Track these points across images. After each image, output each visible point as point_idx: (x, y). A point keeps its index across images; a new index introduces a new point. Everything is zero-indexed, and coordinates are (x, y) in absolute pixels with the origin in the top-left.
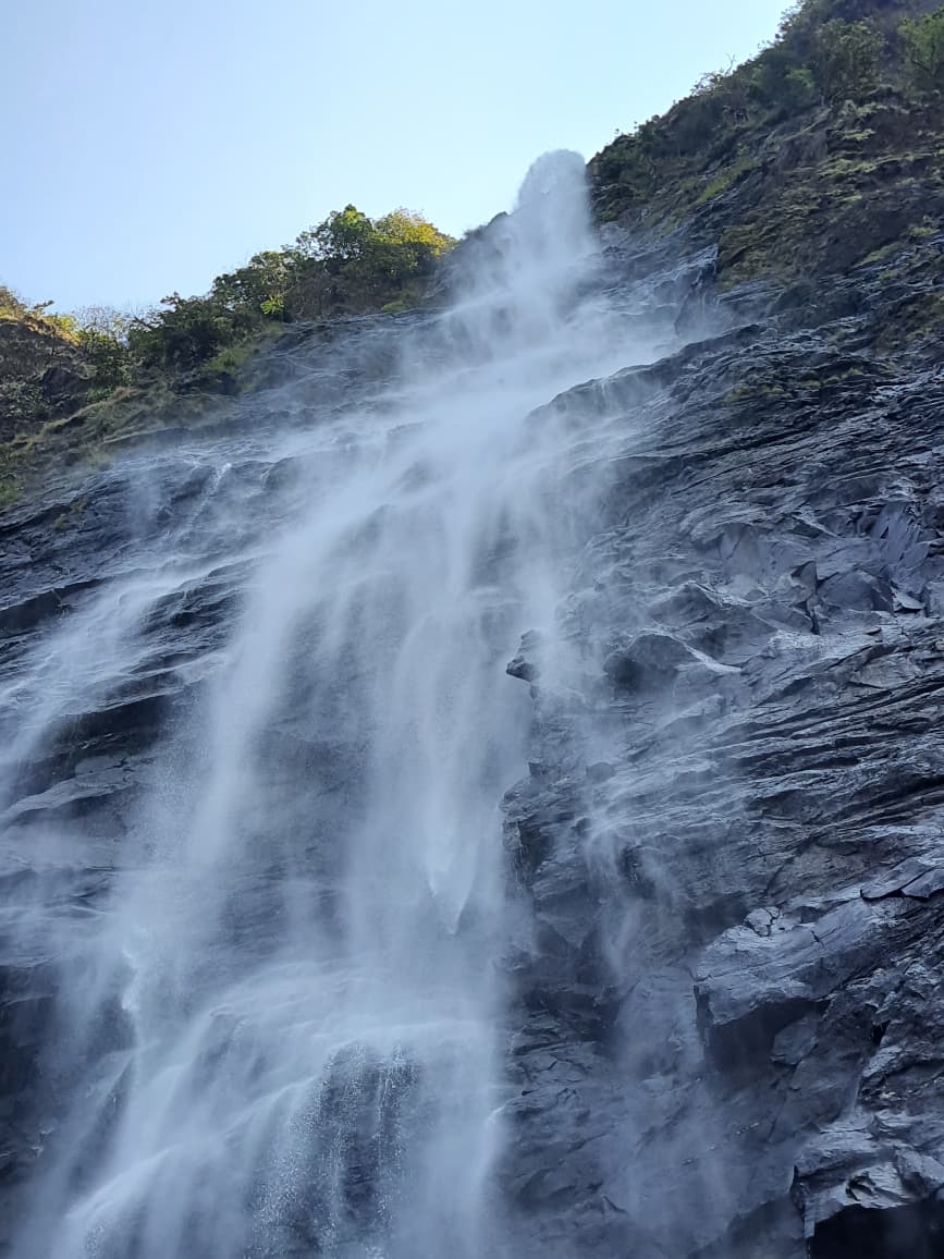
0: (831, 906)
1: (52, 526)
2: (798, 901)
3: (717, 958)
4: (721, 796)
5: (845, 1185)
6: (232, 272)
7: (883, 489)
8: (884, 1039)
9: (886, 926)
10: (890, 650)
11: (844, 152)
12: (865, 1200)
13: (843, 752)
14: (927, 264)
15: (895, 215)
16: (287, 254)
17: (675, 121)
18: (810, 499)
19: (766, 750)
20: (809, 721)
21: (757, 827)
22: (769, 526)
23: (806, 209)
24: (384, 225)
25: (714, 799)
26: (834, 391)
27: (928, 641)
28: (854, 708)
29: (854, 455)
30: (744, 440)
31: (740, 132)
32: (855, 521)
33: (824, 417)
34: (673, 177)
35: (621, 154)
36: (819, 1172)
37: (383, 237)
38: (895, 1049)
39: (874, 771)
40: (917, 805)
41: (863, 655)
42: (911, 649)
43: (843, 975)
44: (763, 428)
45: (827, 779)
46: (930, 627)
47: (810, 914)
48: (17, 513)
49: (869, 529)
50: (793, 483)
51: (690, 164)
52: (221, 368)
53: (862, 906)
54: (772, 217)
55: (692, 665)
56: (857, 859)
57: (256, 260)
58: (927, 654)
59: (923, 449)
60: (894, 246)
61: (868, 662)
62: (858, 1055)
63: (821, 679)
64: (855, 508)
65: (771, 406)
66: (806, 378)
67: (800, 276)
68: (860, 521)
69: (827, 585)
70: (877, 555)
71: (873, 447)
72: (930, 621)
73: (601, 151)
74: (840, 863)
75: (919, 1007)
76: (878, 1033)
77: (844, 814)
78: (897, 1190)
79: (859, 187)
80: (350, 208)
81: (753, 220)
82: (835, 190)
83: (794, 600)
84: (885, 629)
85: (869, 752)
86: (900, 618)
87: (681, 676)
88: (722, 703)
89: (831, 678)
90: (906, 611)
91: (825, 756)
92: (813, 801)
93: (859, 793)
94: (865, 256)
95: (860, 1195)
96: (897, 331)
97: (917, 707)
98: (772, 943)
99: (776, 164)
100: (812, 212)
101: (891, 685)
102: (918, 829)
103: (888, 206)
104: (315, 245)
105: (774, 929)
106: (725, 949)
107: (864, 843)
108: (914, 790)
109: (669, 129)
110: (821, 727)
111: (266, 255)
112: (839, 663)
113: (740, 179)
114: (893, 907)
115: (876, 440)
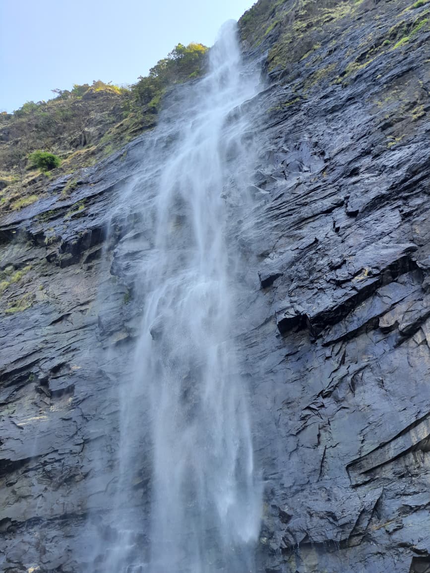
0: (285, 251)
1: (120, 160)
2: (279, 251)
3: (262, 266)
4: (264, 227)
5: (284, 314)
6: (153, 67)
7: (301, 137)
8: (293, 282)
9: (295, 257)
10: (301, 183)
11: (299, 19)
12: (287, 317)
13: (290, 213)
14: (317, 60)
15: (310, 43)
16: (166, 59)
17: (259, 5)
18: (286, 141)
19: (274, 214)
20: (284, 204)
21: (271, 234)
22: (276, 151)
23: (289, 41)
24: (189, 47)
25: (263, 228)
26: (292, 107)
27: (309, 180)
28: (293, 200)
29: (295, 127)
30: (271, 124)
31: (276, 6)
32: (295, 147)
33: (290, 115)
34: (260, 23)
35: (246, 17)
36: (280, 311)
37: (189, 51)
38: (295, 284)
39: (295, 217)
40: (304, 224)
41: (295, 186)
42: (305, 182)
43: (287, 267)
44: (276, 120)
45: (286, 220)
46: (310, 176)
47: (281, 253)
48: (112, 157)
49: (298, 149)
50: (281, 137)
51: (264, 17)
52: (152, 105)
53: (291, 252)
54: (280, 45)
55: (258, 193)
56: (291, 239)
57: (158, 62)
58: (309, 184)
59: (311, 124)
60: (310, 52)
61: (296, 187)
62: (288, 285)
63: (286, 193)
64: (295, 144)
65: (277, 113)
66: (287, 102)
67: (288, 64)
68: (296, 147)
69: (289, 165)
70: (300, 156)
71: (300, 124)
72: (311, 174)
73: (241, 16)
74: (288, 240)
75: (300, 275)
76: (292, 280)
77: (289, 228)
78: (294, 314)
79: (302, 32)
80: (179, 44)
81: (276, 47)
82: (296, 34)
83: (282, 171)
84: (301, 177)
85: (295, 212)
86: (304, 173)
87: (256, 196)
88: (265, 202)
89: (288, 193)
90: (305, 171)
91: (286, 214)
92: (282, 226)
93: (292, 223)
94: (303, 56)
95: (287, 316)
96: (309, 83)
97: (306, 199)
98: (273, 261)
99: (283, 22)
100: (291, 42)
101: (301, 193)
102: (304, 230)
103: (308, 40)
104: (172, 56)
105: (274, 258)
106: (264, 264)
107: (293, 236)
108: (303, 221)
109: (258, 7)
110: (285, 206)
111: (161, 61)
112: (290, 188)
113: (275, 26)
114: (297, 251)
115: (301, 122)
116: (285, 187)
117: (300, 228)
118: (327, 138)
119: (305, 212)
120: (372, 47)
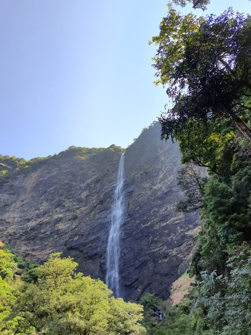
116: (128, 257)
117: (128, 268)
118: (135, 247)
119: (130, 265)
120: (145, 222)
